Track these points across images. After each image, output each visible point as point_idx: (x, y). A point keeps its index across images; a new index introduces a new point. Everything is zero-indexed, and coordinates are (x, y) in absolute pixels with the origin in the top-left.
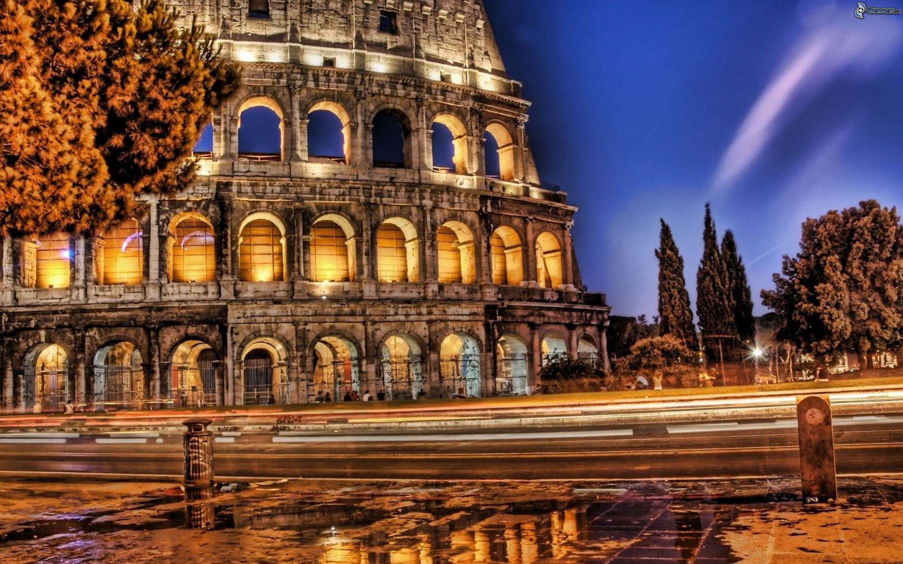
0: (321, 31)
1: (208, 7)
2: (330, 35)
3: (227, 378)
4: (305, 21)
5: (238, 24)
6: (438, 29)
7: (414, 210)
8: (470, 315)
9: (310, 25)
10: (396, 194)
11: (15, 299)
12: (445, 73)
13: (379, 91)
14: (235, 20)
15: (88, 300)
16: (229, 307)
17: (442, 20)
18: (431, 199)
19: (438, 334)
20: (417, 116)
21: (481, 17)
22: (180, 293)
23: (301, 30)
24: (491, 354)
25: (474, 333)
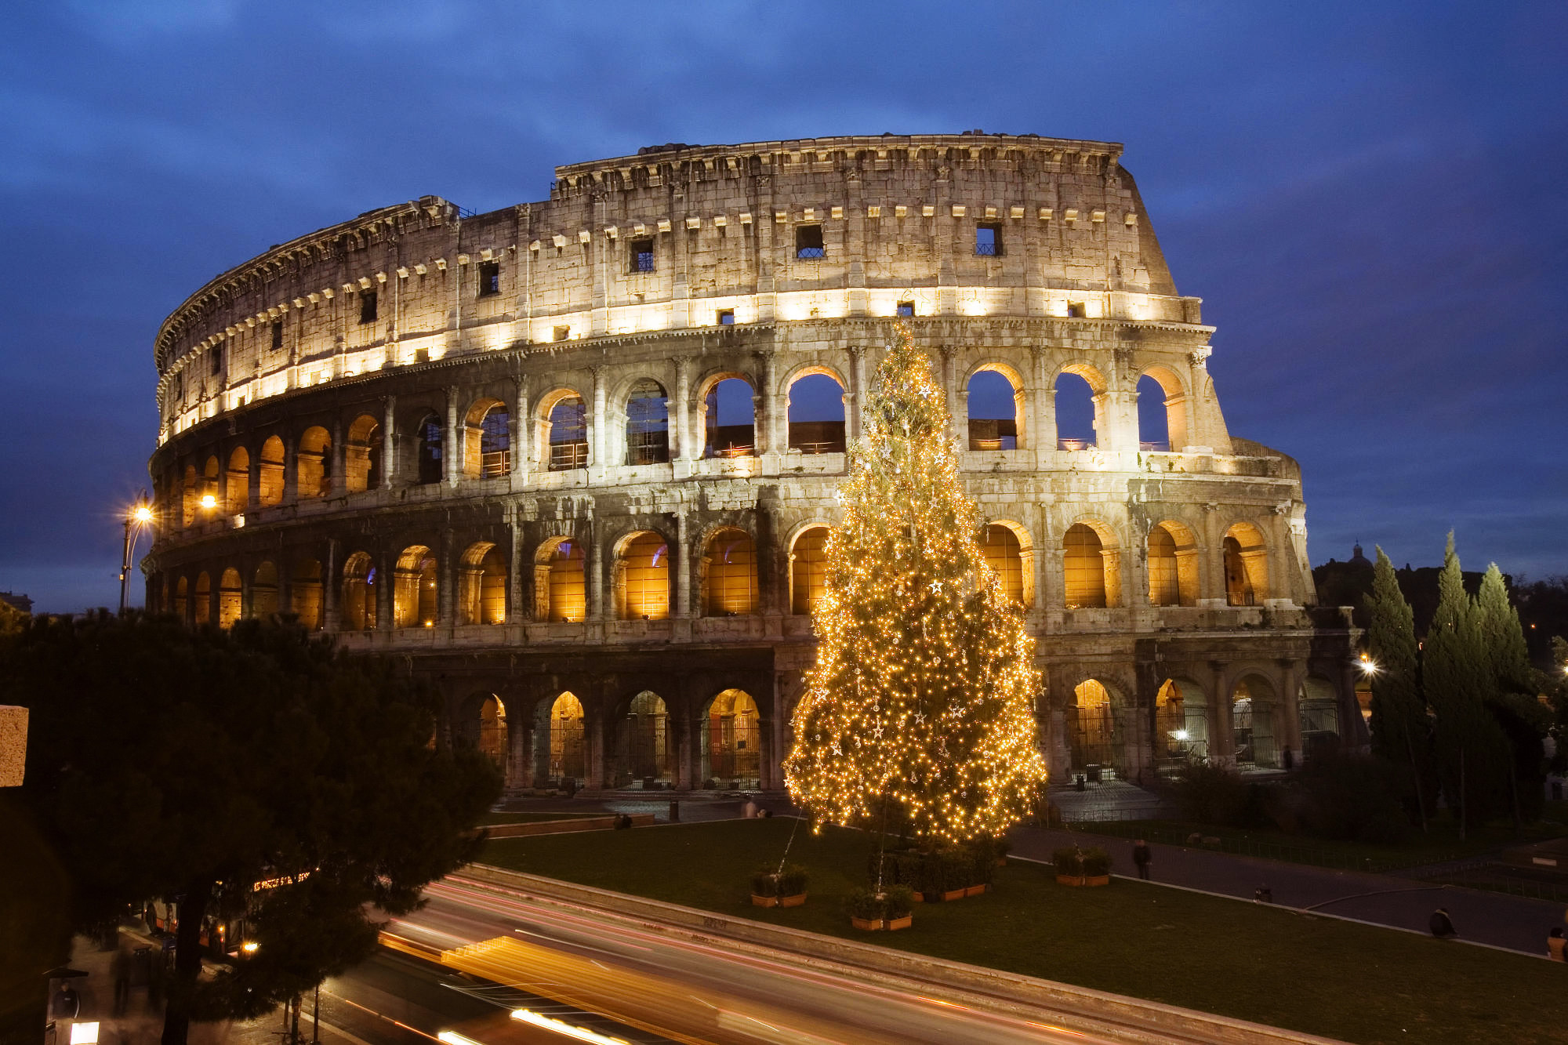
0: (894, 265)
1: (743, 251)
2: (908, 269)
3: (774, 742)
4: (871, 254)
5: (782, 268)
6: (1064, 238)
7: (1028, 507)
8: (1112, 654)
9: (878, 259)
10: (1001, 489)
11: (526, 636)
12: (1075, 302)
13: (976, 342)
14: (780, 265)
15: (606, 638)
16: (776, 650)
17: (1070, 223)
18: (1053, 492)
19: (1064, 681)
20: (1033, 371)
21: (1133, 208)
22: (715, 630)
23: (866, 268)
24: (1146, 711)
25: (1119, 679)
